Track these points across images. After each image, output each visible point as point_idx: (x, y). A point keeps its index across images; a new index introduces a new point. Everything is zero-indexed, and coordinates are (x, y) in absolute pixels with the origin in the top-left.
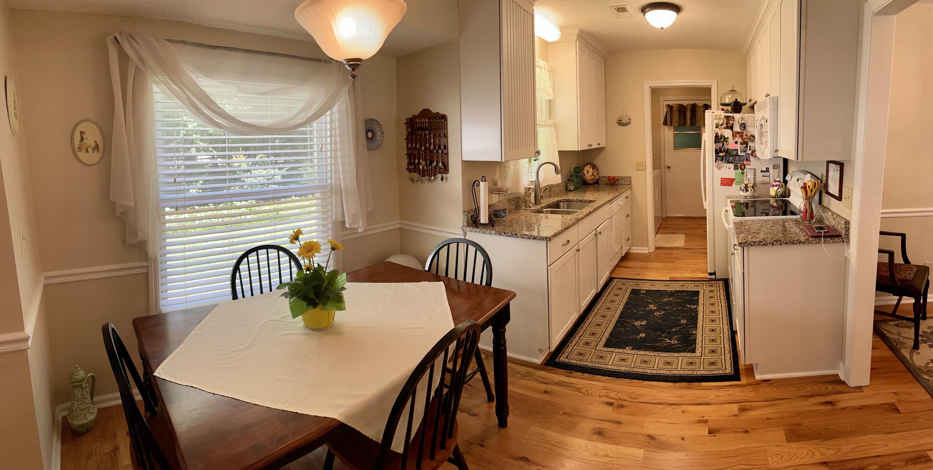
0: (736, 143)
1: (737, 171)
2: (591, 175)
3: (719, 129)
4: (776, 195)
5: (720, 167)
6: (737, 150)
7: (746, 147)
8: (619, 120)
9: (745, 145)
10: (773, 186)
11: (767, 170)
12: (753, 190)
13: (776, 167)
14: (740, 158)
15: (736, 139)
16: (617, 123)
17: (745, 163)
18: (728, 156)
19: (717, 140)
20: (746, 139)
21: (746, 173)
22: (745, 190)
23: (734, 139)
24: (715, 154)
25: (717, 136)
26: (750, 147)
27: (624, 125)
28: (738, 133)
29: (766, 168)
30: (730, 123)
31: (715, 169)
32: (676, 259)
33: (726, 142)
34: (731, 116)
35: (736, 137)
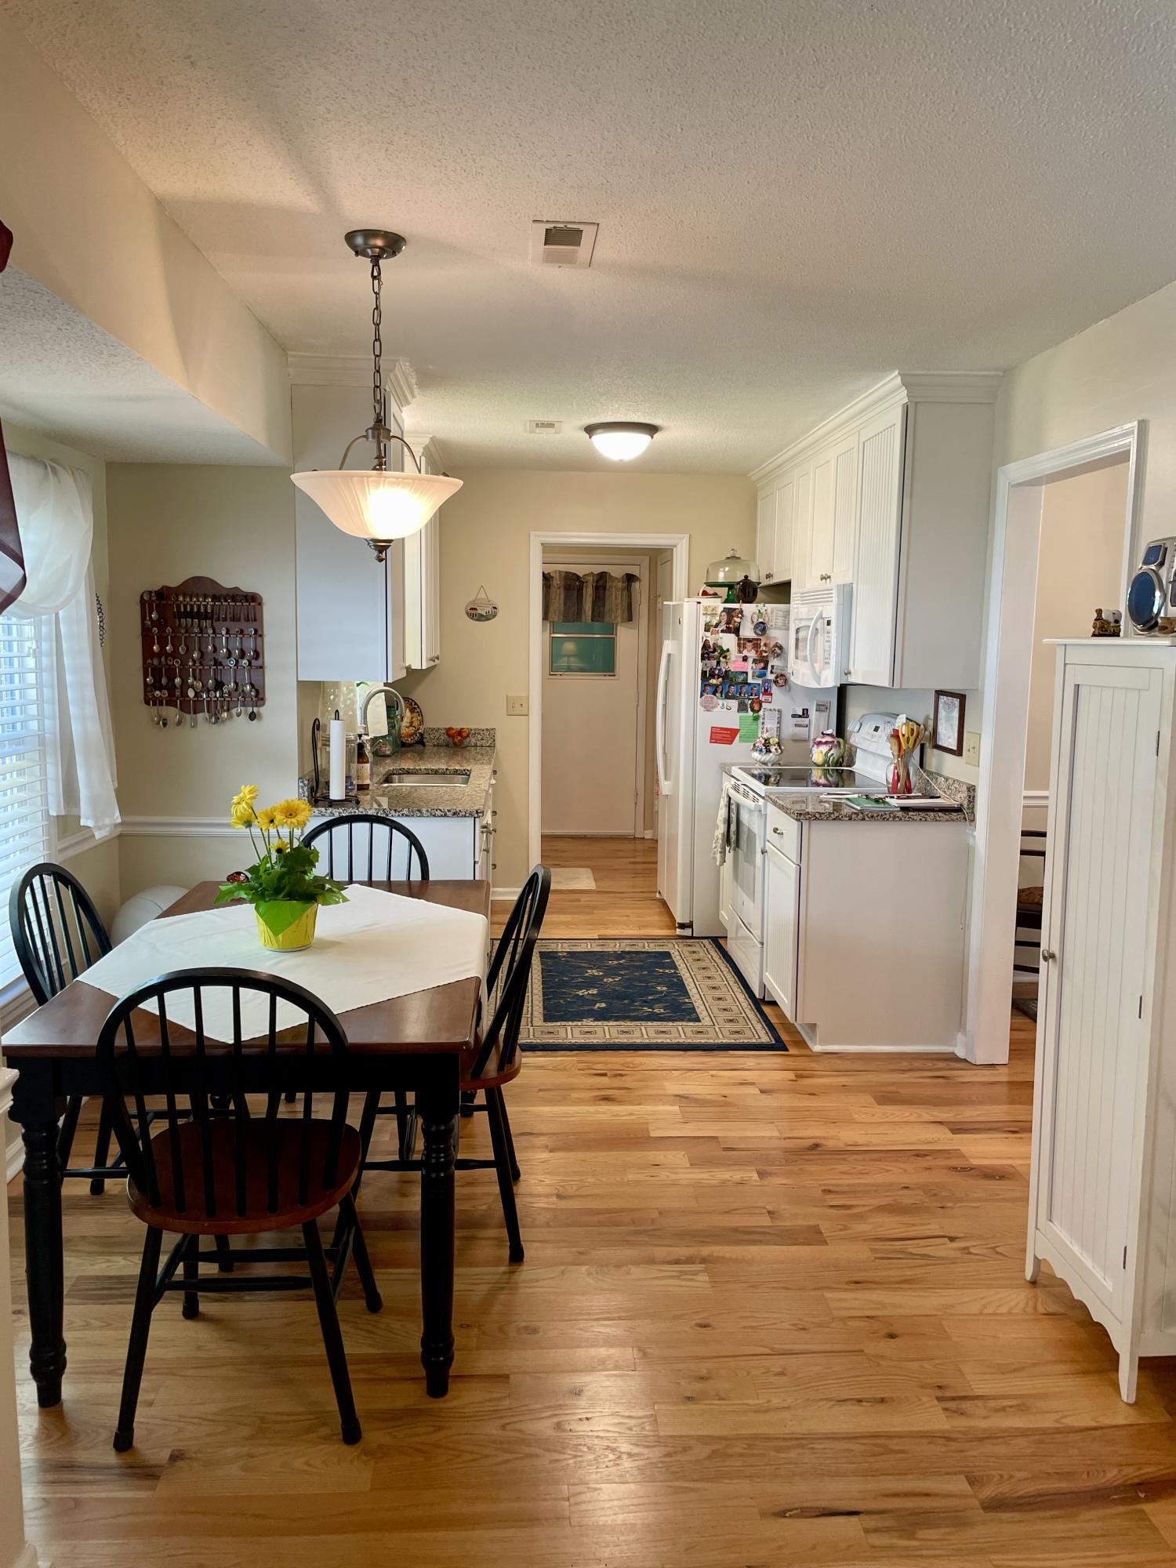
0: (745, 659)
1: (743, 714)
2: (408, 725)
3: (712, 634)
4: (826, 762)
5: (711, 705)
6: (747, 673)
7: (765, 668)
8: (472, 609)
9: (762, 665)
10: (820, 743)
11: (805, 713)
12: (779, 751)
13: (823, 708)
14: (752, 689)
15: (745, 653)
16: (467, 614)
17: (762, 698)
18: (727, 686)
19: (707, 653)
20: (766, 652)
21: (764, 719)
22: (764, 750)
23: (740, 652)
24: (700, 681)
25: (706, 646)
26: (773, 667)
27: (483, 619)
28: (749, 641)
29: (803, 710)
30: (735, 622)
31: (700, 709)
32: (594, 908)
33: (725, 657)
34: (736, 609)
35: (745, 648)
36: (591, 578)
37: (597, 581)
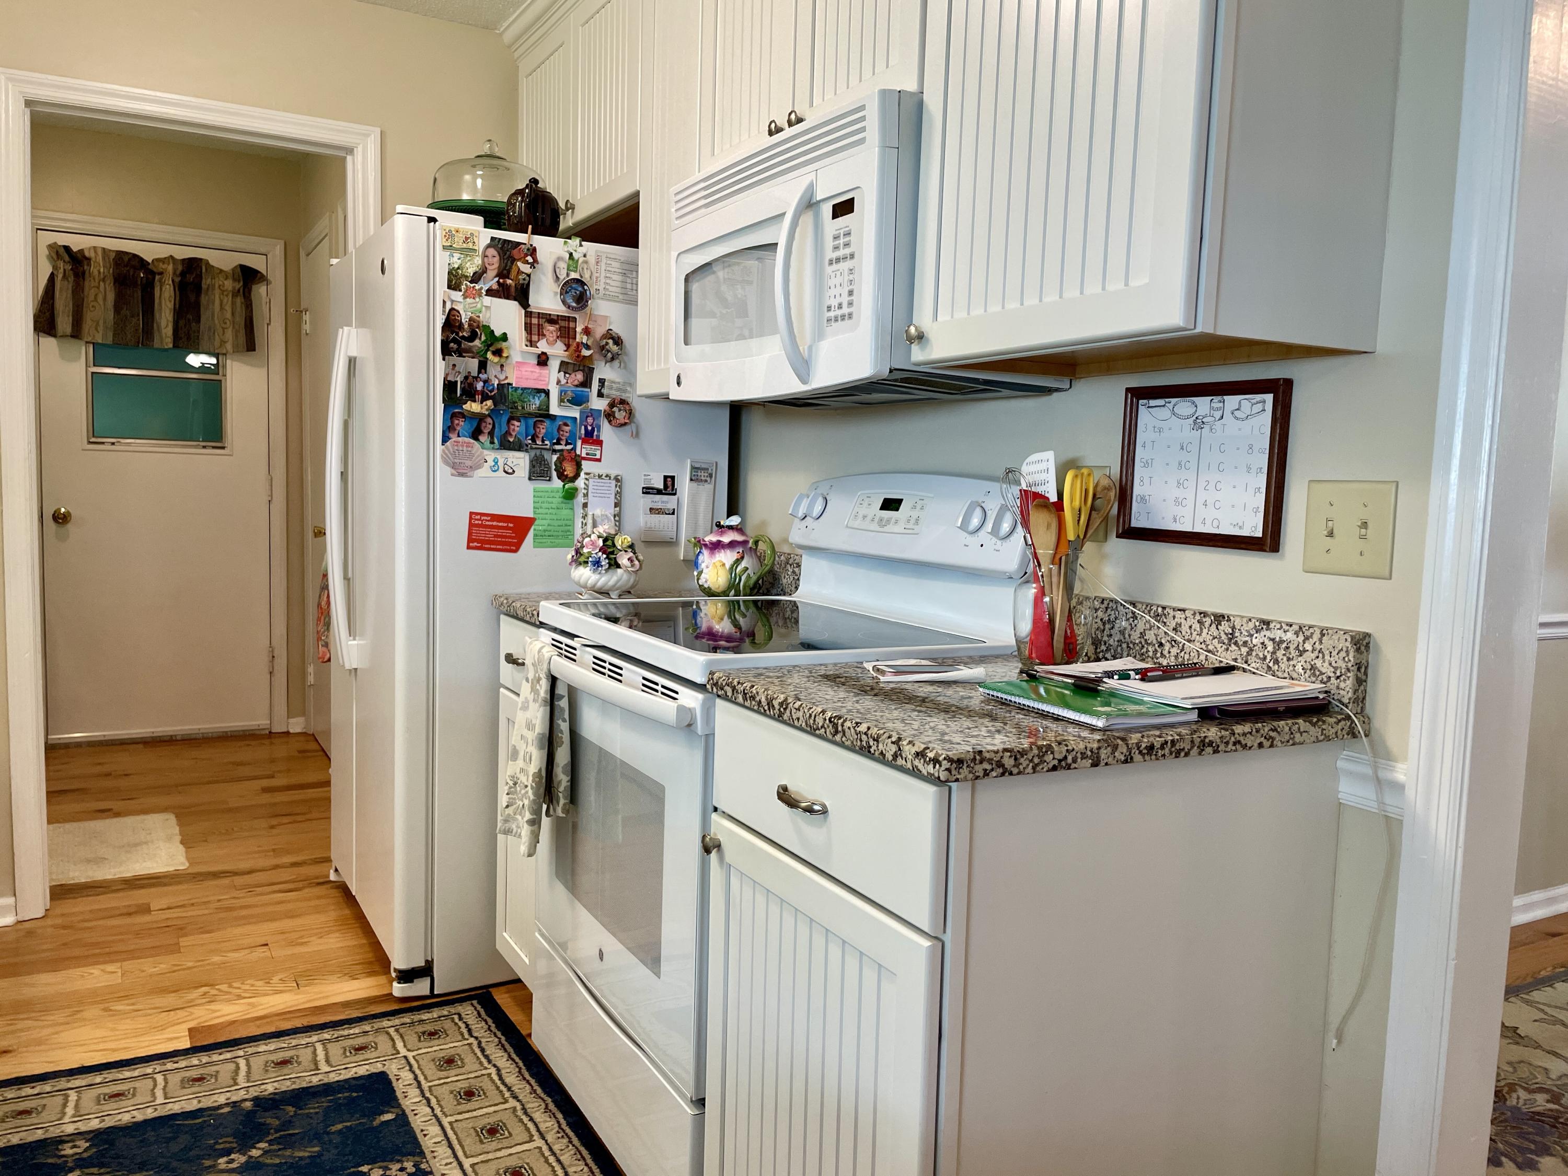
0: (543, 360)
1: (542, 485)
3: (465, 297)
4: (733, 586)
5: (468, 463)
6: (547, 393)
7: (586, 383)
9: (580, 377)
10: (716, 546)
11: (669, 486)
12: (636, 562)
13: (703, 475)
14: (559, 429)
15: (543, 346)
17: (582, 450)
18: (505, 419)
19: (454, 340)
20: (588, 347)
21: (586, 495)
22: (604, 563)
23: (531, 343)
24: (440, 407)
25: (451, 323)
26: (602, 382)
28: (551, 320)
29: (666, 477)
30: (519, 272)
31: (442, 471)
32: (182, 930)
33: (498, 353)
34: (519, 244)
35: (541, 335)
36: (170, 268)
37: (183, 274)
